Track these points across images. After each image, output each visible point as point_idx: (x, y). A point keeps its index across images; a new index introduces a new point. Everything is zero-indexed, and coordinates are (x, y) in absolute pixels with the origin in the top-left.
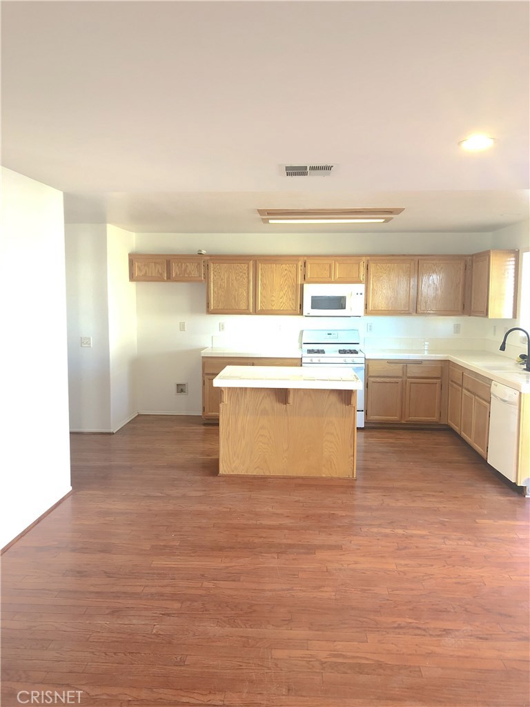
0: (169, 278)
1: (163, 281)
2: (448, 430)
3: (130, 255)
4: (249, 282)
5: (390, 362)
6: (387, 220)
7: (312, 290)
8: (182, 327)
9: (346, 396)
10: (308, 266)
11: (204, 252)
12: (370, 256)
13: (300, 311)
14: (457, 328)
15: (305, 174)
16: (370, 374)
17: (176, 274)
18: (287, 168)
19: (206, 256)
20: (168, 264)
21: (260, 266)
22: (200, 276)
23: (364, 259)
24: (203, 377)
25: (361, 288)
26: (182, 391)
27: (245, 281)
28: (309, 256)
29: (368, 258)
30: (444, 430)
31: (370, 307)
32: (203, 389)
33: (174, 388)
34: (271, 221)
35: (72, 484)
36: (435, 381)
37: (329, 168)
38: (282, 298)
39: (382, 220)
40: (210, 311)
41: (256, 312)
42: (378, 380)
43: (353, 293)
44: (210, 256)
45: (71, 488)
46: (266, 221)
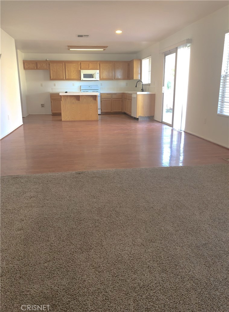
0: (37, 69)
1: (35, 69)
2: (125, 114)
3: (23, 61)
4: (63, 69)
5: (108, 94)
6: (104, 50)
7: (83, 72)
8: (42, 85)
9: (95, 97)
10: (82, 64)
11: (48, 60)
12: (100, 61)
13: (80, 79)
14: (127, 84)
15: (82, 37)
16: (102, 98)
17: (39, 67)
18: (78, 35)
19: (49, 61)
20: (36, 63)
21: (66, 64)
22: (47, 68)
23: (98, 62)
24: (51, 100)
25: (98, 71)
26: (43, 106)
27: (62, 69)
28: (81, 61)
29: (100, 62)
30: (124, 114)
31: (101, 78)
32: (51, 104)
33: (40, 106)
34: (70, 49)
35: (23, 122)
36: (120, 99)
37: (88, 36)
38: (74, 75)
39: (103, 50)
40: (51, 79)
41: (66, 79)
42: (104, 99)
43: (96, 73)
44: (50, 61)
45: (23, 123)
46: (69, 49)
